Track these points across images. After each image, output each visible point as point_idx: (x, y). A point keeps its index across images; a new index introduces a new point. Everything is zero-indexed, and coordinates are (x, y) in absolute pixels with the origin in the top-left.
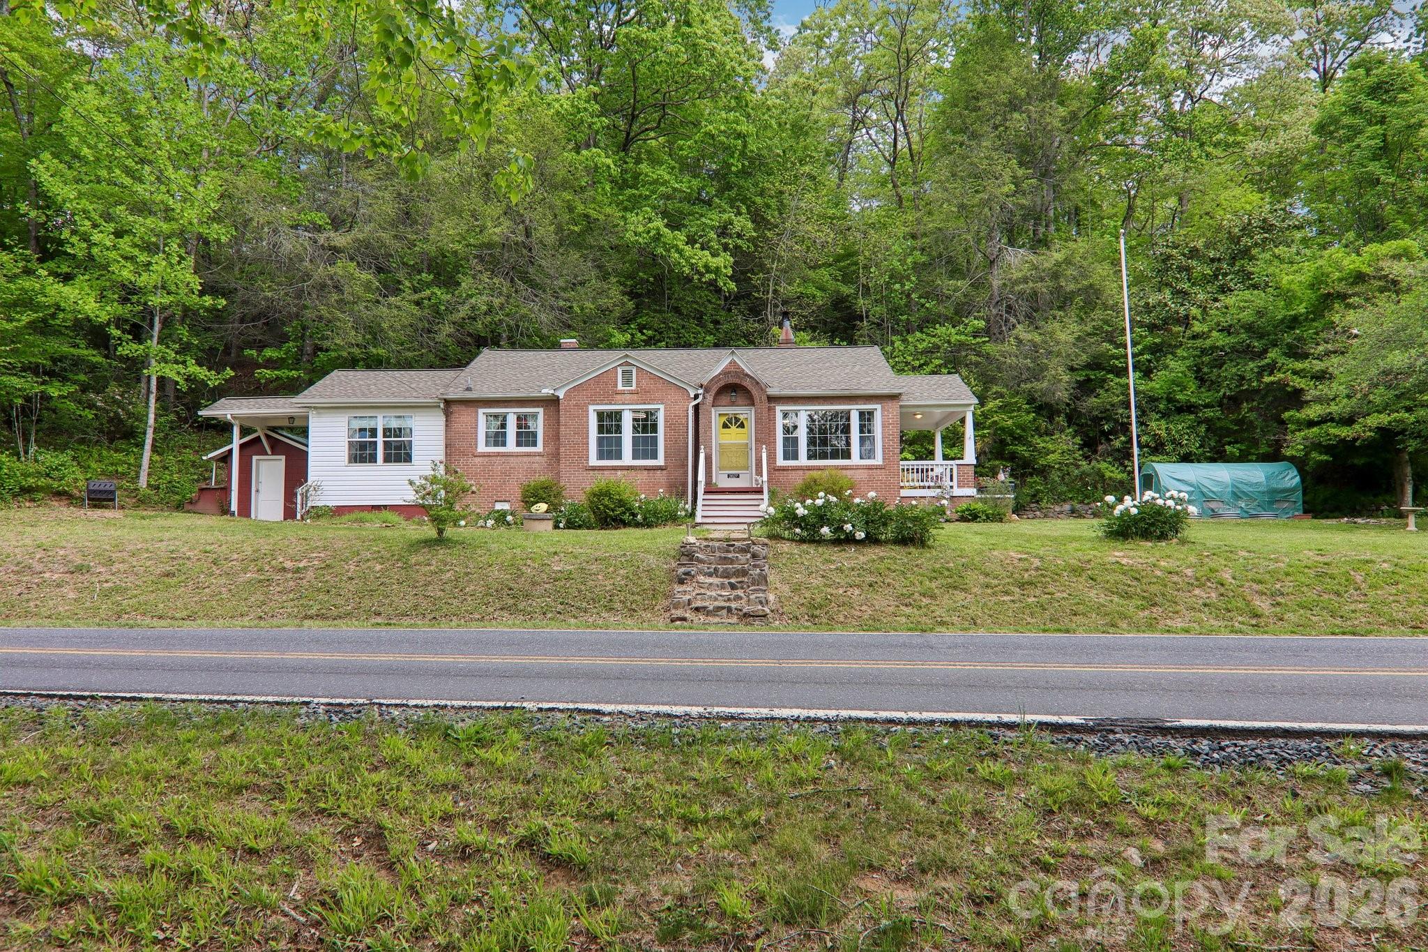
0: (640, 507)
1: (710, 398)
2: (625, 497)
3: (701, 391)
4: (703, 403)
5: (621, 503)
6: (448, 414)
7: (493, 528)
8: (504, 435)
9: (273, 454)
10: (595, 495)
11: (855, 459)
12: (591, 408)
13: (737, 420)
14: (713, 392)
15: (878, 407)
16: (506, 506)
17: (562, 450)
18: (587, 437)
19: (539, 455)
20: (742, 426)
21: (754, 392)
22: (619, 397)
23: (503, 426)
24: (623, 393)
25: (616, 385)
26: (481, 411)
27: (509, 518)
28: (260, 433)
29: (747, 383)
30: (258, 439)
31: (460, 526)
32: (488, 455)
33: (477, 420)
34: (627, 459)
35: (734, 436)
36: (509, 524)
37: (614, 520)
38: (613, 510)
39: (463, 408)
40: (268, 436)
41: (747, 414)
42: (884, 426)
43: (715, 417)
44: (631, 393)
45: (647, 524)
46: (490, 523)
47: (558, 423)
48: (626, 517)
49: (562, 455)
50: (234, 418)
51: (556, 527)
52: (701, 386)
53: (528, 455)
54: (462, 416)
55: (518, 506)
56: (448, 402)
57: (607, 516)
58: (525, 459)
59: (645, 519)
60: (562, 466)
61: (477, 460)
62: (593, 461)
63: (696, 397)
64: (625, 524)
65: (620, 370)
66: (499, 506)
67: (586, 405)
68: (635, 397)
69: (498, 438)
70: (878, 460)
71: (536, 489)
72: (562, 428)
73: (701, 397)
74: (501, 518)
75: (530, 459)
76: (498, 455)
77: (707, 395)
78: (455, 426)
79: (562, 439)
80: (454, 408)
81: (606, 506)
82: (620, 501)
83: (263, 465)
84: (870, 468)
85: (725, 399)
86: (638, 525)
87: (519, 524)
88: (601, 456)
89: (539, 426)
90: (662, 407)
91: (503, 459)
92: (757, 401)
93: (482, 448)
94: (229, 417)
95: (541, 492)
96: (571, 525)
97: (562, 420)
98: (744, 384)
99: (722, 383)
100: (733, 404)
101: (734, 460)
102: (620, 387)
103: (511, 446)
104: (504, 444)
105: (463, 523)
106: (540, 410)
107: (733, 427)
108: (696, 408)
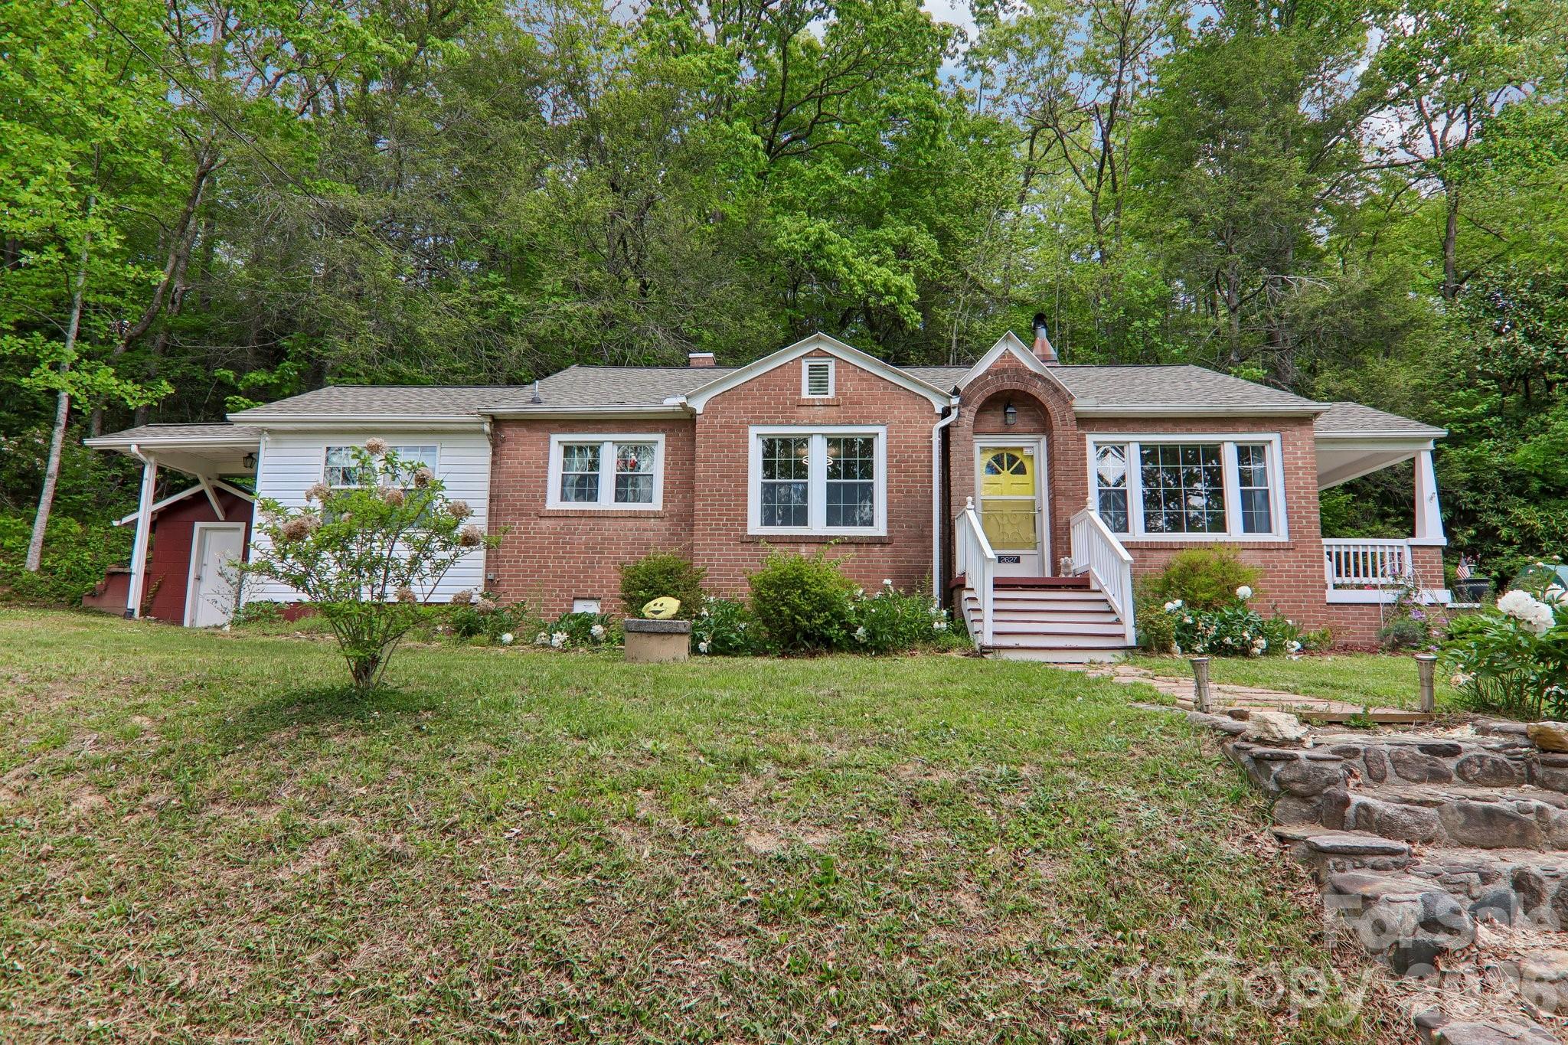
0: (860, 613)
1: (969, 417)
2: (830, 589)
3: (955, 401)
4: (957, 424)
5: (825, 603)
6: (496, 443)
7: (564, 650)
8: (595, 480)
9: (227, 520)
10: (770, 585)
11: (1235, 530)
12: (753, 431)
13: (1013, 459)
14: (975, 406)
15: (1275, 437)
16: (593, 608)
17: (699, 505)
18: (745, 483)
19: (656, 516)
20: (1021, 470)
21: (1051, 404)
22: (803, 411)
23: (594, 465)
24: (812, 405)
25: (799, 391)
26: (555, 438)
27: (597, 629)
28: (203, 486)
29: (1037, 390)
30: (201, 497)
31: (502, 644)
32: (565, 516)
33: (547, 455)
34: (817, 524)
35: (1005, 488)
36: (596, 641)
37: (808, 637)
38: (809, 618)
39: (524, 431)
40: (219, 493)
41: (1034, 448)
42: (1287, 472)
43: (979, 450)
44: (826, 405)
45: (875, 647)
46: (559, 638)
47: (692, 460)
48: (835, 631)
49: (699, 515)
50: (148, 453)
51: (695, 650)
52: (956, 392)
53: (635, 516)
54: (521, 446)
55: (616, 605)
56: (497, 422)
57: (797, 628)
58: (630, 524)
59: (872, 635)
60: (698, 535)
61: (545, 524)
62: (755, 526)
63: (946, 412)
64: (830, 646)
65: (805, 365)
66: (579, 608)
67: (745, 426)
68: (833, 411)
69: (585, 487)
70: (1280, 533)
71: (649, 573)
72: (700, 467)
73: (954, 412)
74: (580, 630)
75: (638, 523)
76: (582, 515)
77: (965, 411)
78: (509, 464)
79: (699, 486)
80: (509, 432)
81: (795, 609)
82: (823, 598)
83: (213, 538)
84: (1265, 548)
85: (994, 420)
86: (857, 648)
87: (617, 640)
88: (769, 519)
89: (656, 465)
90: (882, 431)
91: (591, 522)
92: (1057, 422)
93: (554, 502)
94: (134, 449)
95: (659, 578)
96: (722, 648)
97: (700, 451)
98: (1032, 391)
99: (991, 390)
100: (1007, 430)
101: (1009, 530)
102: (805, 394)
103: (606, 499)
104: (593, 497)
105: (508, 637)
106: (660, 438)
107: (1006, 473)
108: (945, 432)
